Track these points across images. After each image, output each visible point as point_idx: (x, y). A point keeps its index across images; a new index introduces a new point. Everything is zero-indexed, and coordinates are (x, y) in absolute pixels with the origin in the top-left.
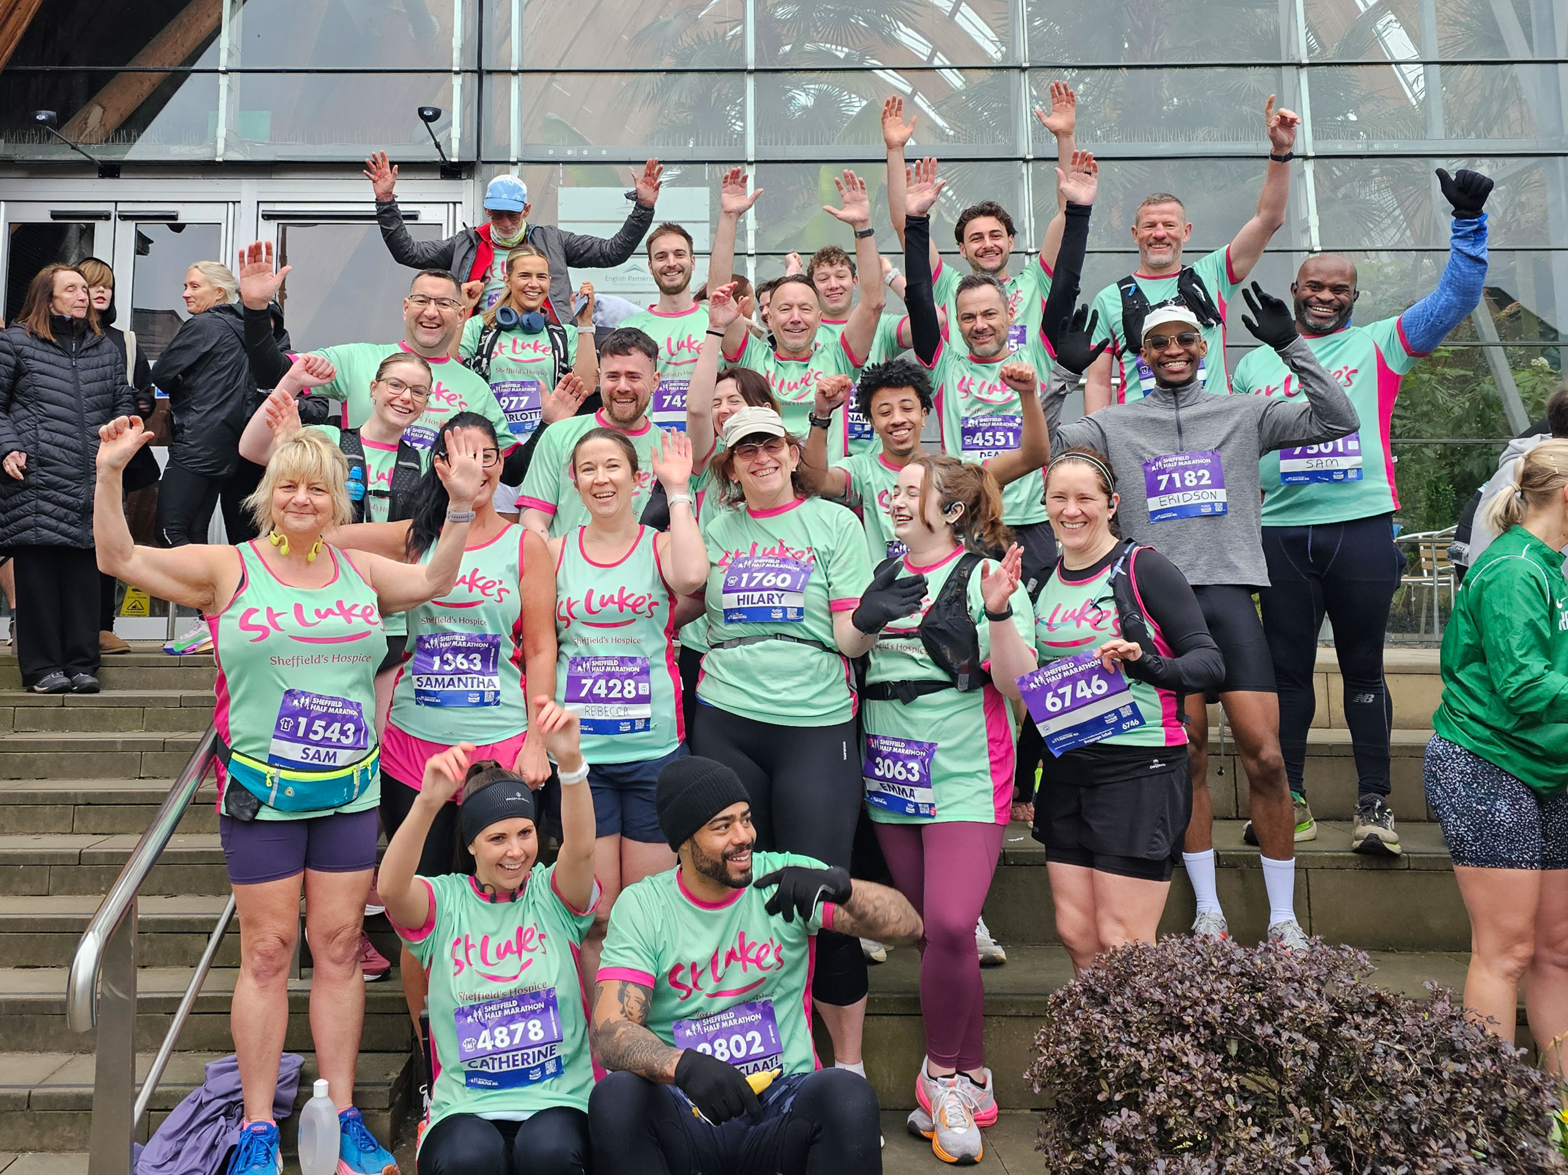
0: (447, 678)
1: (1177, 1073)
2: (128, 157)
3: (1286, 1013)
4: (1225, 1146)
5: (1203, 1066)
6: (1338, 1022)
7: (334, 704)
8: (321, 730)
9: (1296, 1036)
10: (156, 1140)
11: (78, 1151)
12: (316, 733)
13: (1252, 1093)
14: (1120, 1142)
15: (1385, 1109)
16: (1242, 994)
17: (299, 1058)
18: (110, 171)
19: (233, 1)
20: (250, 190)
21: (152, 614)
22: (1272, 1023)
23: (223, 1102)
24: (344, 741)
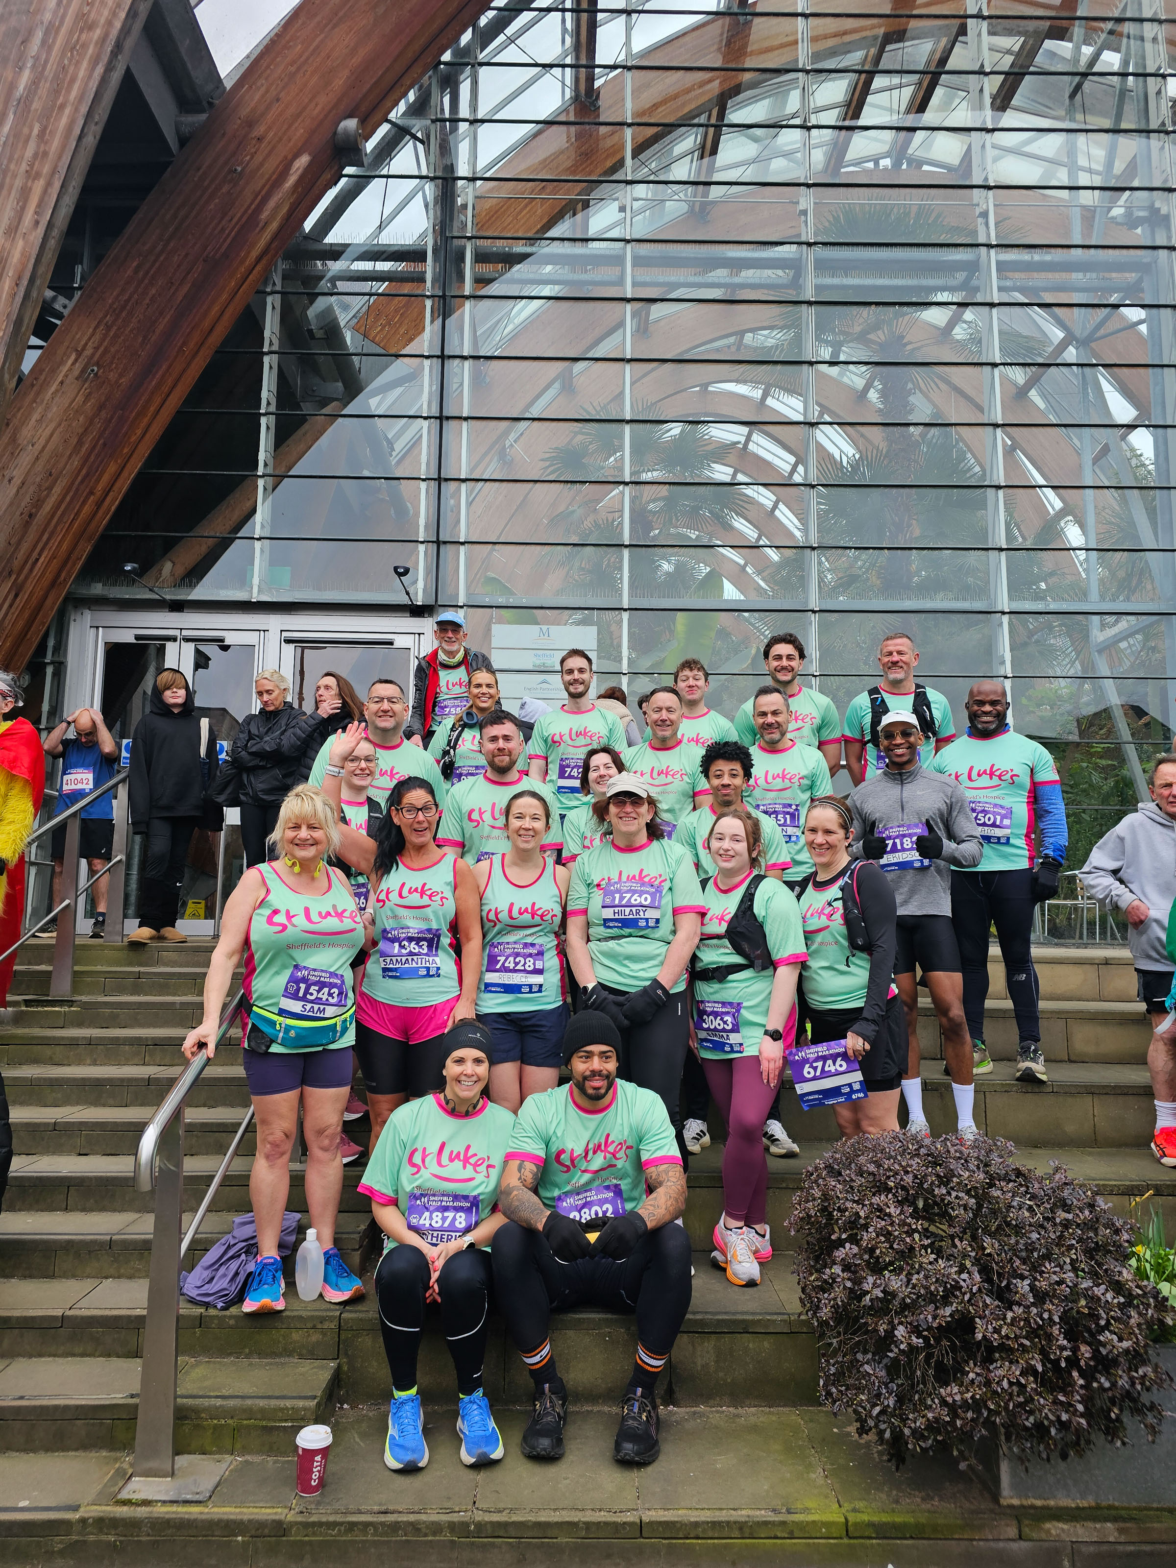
0: (404, 959)
1: (883, 1219)
2: (190, 598)
3: (955, 1179)
4: (913, 1268)
5: (900, 1214)
6: (991, 1185)
7: (323, 974)
8: (315, 993)
9: (961, 1195)
10: (198, 1269)
11: (144, 1277)
12: (312, 994)
13: (933, 1233)
14: (845, 1266)
15: (1017, 1243)
16: (927, 1167)
17: (298, 1216)
18: (178, 606)
19: (265, 489)
20: (275, 622)
21: (206, 918)
22: (946, 1186)
23: (244, 1244)
24: (331, 1000)
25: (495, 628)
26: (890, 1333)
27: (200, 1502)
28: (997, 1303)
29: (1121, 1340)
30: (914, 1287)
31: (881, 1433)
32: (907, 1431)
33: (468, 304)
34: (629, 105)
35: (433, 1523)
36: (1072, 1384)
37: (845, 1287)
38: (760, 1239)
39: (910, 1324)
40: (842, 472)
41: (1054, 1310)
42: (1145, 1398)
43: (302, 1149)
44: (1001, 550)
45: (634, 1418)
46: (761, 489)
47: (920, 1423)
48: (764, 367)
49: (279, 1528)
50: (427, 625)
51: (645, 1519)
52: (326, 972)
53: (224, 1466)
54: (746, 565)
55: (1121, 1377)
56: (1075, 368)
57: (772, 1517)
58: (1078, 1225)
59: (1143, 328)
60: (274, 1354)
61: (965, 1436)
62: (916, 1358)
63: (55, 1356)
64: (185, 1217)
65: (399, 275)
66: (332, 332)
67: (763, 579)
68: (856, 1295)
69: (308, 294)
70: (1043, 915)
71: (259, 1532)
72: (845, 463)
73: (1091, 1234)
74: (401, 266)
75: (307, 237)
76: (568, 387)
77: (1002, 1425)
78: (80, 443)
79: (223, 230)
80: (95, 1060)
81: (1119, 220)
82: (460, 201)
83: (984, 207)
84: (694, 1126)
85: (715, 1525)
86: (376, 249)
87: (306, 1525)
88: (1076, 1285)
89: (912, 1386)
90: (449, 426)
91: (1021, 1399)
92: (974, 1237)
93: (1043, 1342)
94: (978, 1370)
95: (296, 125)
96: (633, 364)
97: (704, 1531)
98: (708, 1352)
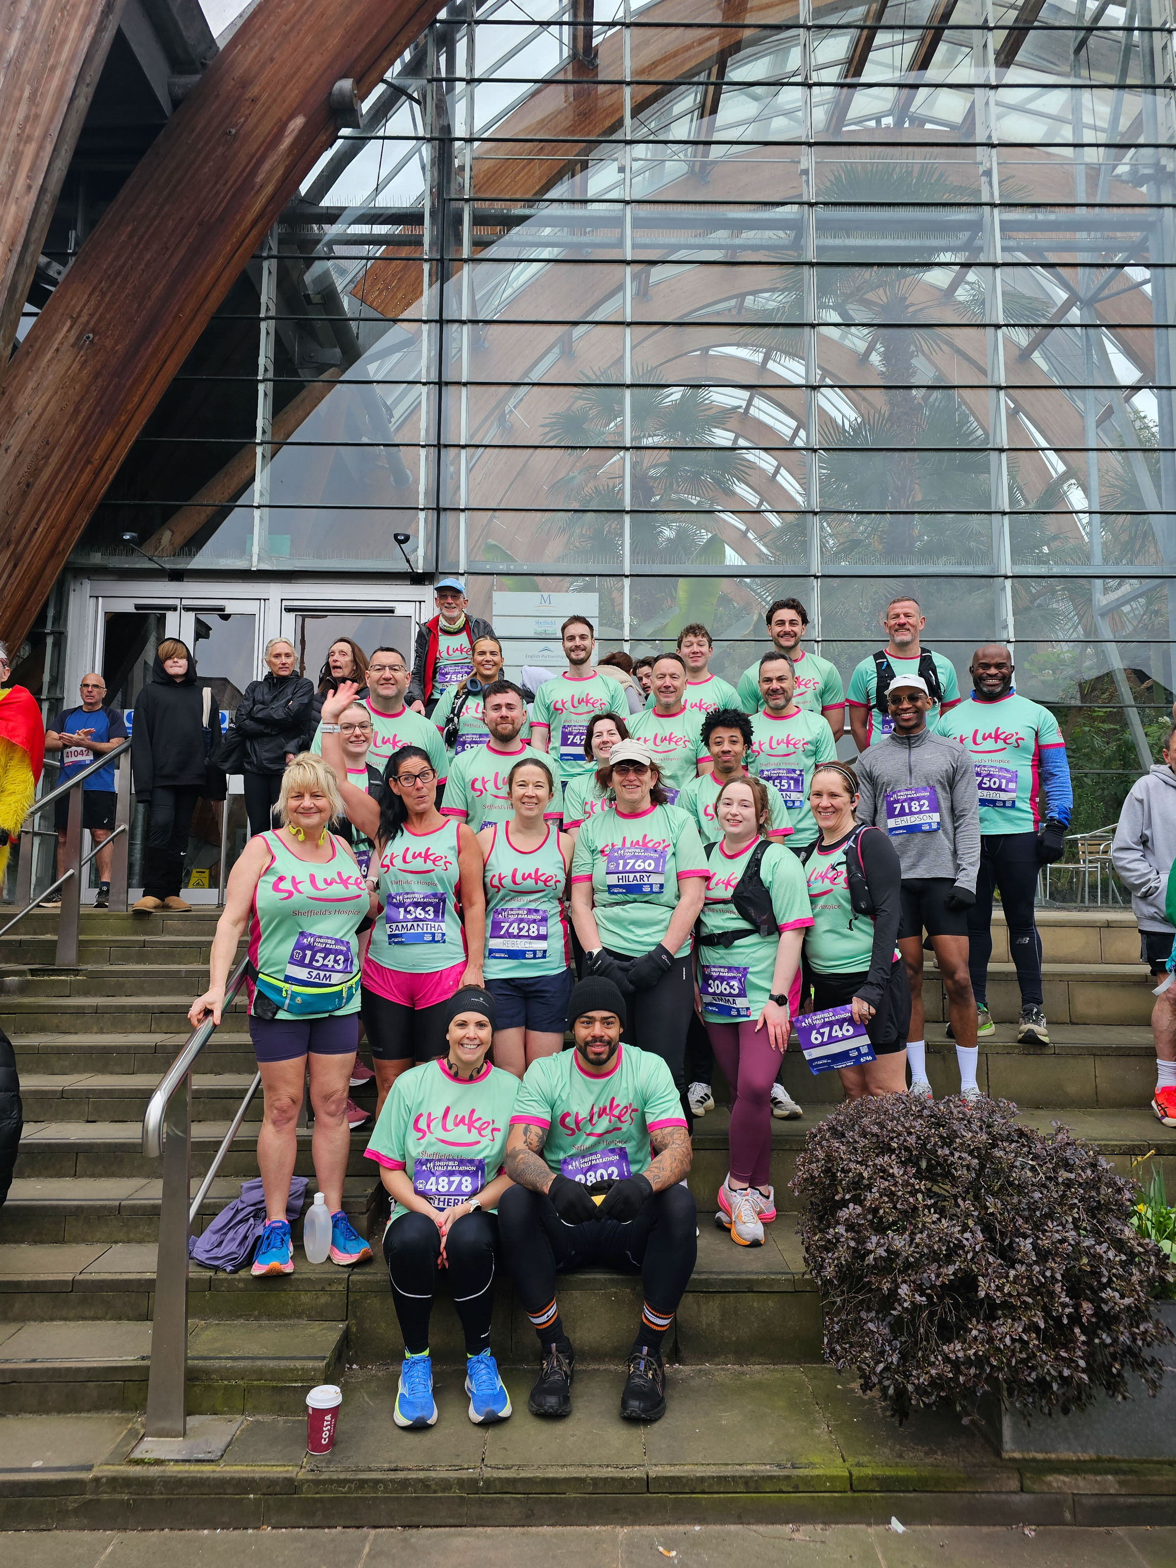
0: (409, 924)
1: (886, 1180)
2: (190, 567)
3: (958, 1140)
4: (916, 1227)
5: (903, 1175)
6: (994, 1146)
7: (329, 941)
8: (321, 960)
9: (964, 1155)
10: (207, 1234)
11: (153, 1242)
12: (317, 961)
13: (936, 1194)
14: (848, 1226)
15: (1020, 1202)
16: (930, 1129)
17: (305, 1180)
18: (177, 576)
19: (264, 456)
20: (276, 591)
21: (210, 887)
22: (949, 1147)
23: (253, 1208)
24: (337, 967)
25: (496, 595)
26: (893, 1292)
27: (212, 1461)
28: (999, 1261)
29: (1122, 1297)
30: (917, 1246)
31: (885, 1389)
32: (910, 1388)
33: (466, 268)
34: (628, 63)
35: (442, 1480)
36: (1075, 1340)
37: (849, 1247)
38: (764, 1200)
39: (914, 1282)
40: (844, 436)
41: (1056, 1268)
42: (1147, 1354)
43: (309, 1114)
44: (1004, 513)
45: (640, 1376)
46: (763, 454)
47: (923, 1379)
48: (766, 330)
49: (291, 1486)
50: (428, 593)
51: (652, 1474)
52: (331, 938)
53: (235, 1425)
54: (747, 531)
55: (1122, 1333)
56: (1078, 329)
57: (776, 1472)
58: (1080, 1185)
59: (1148, 288)
60: (283, 1316)
61: (968, 1392)
62: (919, 1316)
63: (65, 1319)
64: (194, 1182)
65: (396, 239)
66: (330, 297)
67: (765, 545)
68: (860, 1254)
69: (304, 258)
70: (1045, 879)
71: (270, 1490)
72: (847, 427)
73: (1094, 1194)
74: (398, 230)
75: (303, 200)
76: (568, 352)
77: (1005, 1380)
78: (77, 411)
79: (218, 193)
80: (102, 1028)
81: (1124, 178)
82: (457, 163)
83: (988, 165)
84: (698, 1090)
85: (722, 1480)
86: (373, 212)
87: (317, 1482)
88: (1078, 1244)
89: (916, 1343)
90: (448, 391)
91: (1024, 1356)
92: (977, 1197)
93: (1046, 1300)
94: (980, 1327)
95: (291, 85)
96: (634, 327)
97: (710, 1486)
98: (713, 1311)
